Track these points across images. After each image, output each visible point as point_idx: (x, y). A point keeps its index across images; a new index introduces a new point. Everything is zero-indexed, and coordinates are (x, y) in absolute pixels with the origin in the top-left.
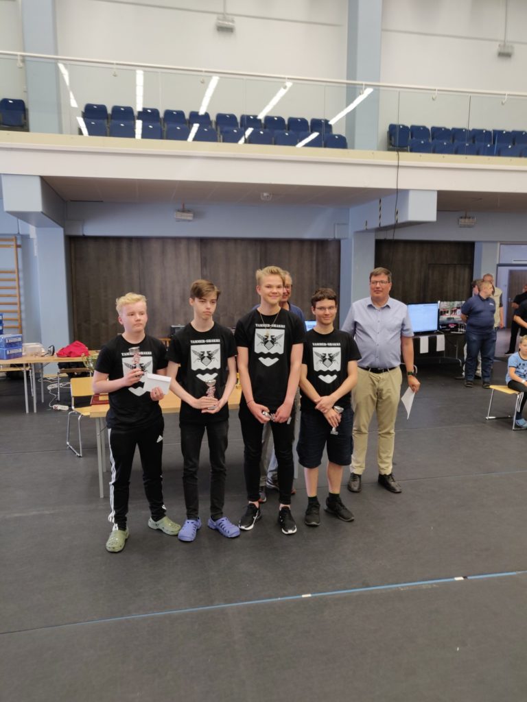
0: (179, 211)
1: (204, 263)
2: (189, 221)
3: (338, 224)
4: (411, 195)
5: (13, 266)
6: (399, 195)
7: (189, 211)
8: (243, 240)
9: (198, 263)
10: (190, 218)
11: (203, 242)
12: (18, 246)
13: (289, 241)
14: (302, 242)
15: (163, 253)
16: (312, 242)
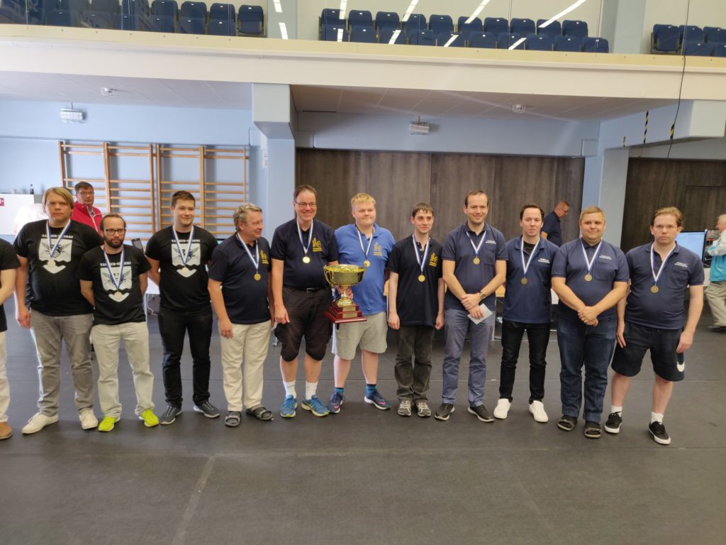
0: (414, 123)
1: (434, 179)
2: (424, 134)
3: (586, 140)
4: (696, 106)
5: (240, 179)
6: (680, 106)
7: (424, 124)
8: (477, 155)
9: (428, 180)
10: (427, 131)
11: (435, 157)
12: (247, 158)
13: (527, 158)
14: (541, 158)
15: (392, 167)
16: (552, 159)
